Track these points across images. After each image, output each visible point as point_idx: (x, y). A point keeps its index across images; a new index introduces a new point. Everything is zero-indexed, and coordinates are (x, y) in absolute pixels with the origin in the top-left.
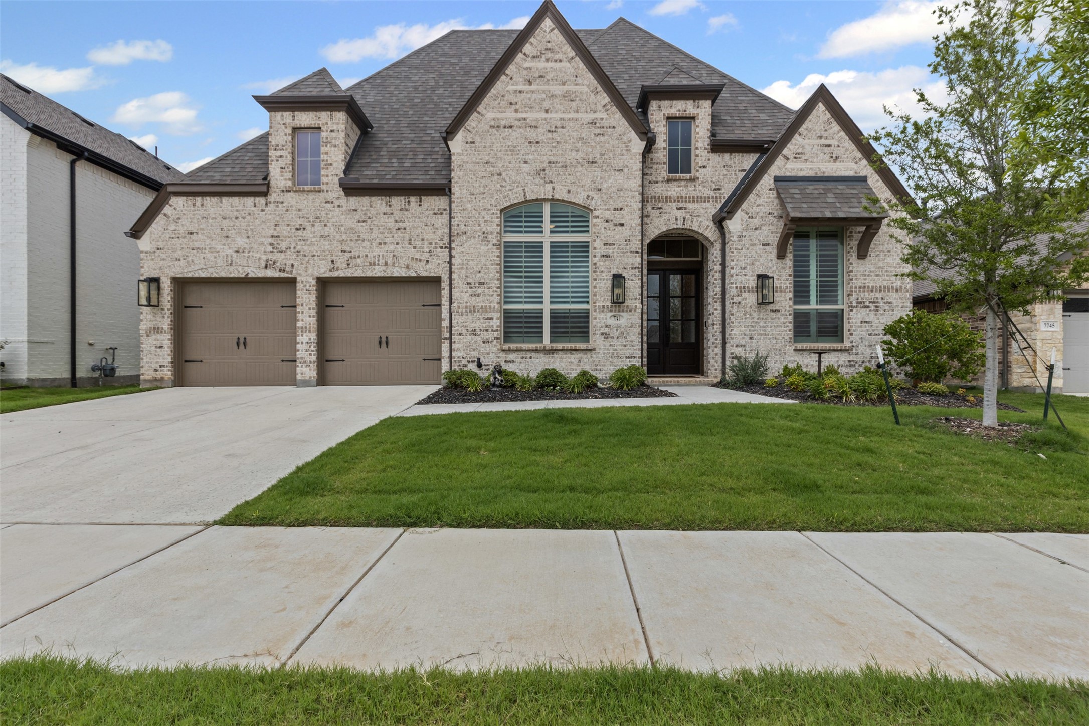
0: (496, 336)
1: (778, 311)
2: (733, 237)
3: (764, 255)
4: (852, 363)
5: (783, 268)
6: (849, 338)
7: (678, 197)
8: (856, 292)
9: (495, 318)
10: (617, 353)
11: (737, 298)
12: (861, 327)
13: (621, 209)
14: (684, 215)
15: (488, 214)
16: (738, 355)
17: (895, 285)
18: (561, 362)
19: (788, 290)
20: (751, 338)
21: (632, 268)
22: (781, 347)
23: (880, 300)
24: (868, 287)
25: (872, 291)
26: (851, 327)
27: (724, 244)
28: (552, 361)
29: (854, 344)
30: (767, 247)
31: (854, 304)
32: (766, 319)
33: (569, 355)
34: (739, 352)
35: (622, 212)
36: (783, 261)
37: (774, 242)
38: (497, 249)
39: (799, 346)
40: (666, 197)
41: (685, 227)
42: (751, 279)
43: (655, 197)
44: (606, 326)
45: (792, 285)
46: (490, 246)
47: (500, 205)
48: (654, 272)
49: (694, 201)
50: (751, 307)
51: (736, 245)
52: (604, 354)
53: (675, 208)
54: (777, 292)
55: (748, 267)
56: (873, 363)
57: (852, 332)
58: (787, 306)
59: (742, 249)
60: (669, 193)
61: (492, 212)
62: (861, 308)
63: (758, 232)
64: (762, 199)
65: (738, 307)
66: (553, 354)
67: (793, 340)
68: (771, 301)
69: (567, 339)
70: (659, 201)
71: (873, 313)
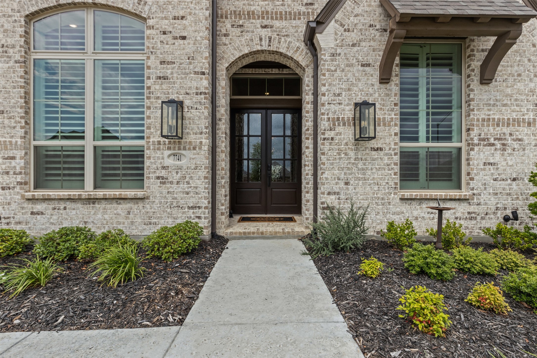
0: (19, 180)
1: (381, 149)
2: (325, 55)
3: (364, 79)
4: (473, 215)
5: (387, 95)
6: (468, 184)
7: (263, 12)
8: (477, 126)
9: (18, 157)
10: (178, 202)
11: (329, 132)
12: (484, 170)
13: (183, 18)
14: (270, 35)
15: (9, 22)
16: (330, 205)
17: (526, 117)
18: (104, 213)
19: (393, 123)
20: (347, 184)
21: (197, 94)
22: (385, 194)
23: (507, 137)
24: (494, 119)
25: (498, 125)
26: (472, 169)
27: (316, 67)
28: (93, 212)
29: (475, 192)
30: (367, 69)
31: (476, 141)
32: (366, 160)
33: (115, 205)
34: (331, 200)
35: (184, 22)
36: (388, 86)
37: (375, 62)
38: (21, 67)
39: (407, 193)
40: (249, 12)
41: (271, 49)
42: (347, 108)
43: (235, 12)
44: (163, 168)
45: (398, 117)
46: (11, 63)
47: (25, 10)
48: (255, 111)
49: (281, 18)
50: (346, 144)
51: (329, 65)
52: (161, 203)
53: (259, 26)
54: (379, 125)
55: (344, 93)
56: (499, 215)
57: (473, 175)
58: (392, 144)
59: (336, 70)
60: (253, 8)
61: (13, 18)
62: (484, 146)
63: (355, 49)
64: (361, 8)
65: (330, 144)
66: (94, 203)
67: (398, 186)
68: (372, 135)
69: (118, 183)
70: (240, 18)
71: (498, 152)
